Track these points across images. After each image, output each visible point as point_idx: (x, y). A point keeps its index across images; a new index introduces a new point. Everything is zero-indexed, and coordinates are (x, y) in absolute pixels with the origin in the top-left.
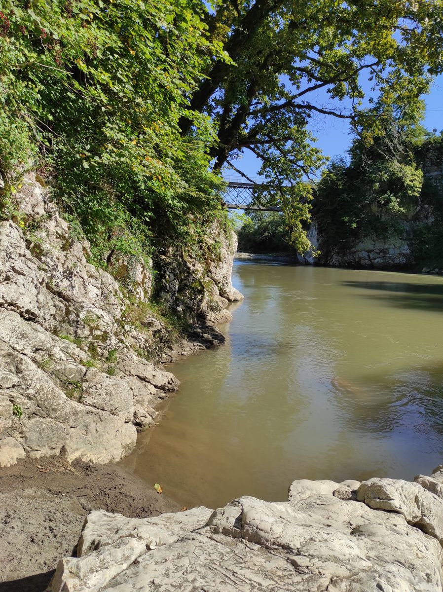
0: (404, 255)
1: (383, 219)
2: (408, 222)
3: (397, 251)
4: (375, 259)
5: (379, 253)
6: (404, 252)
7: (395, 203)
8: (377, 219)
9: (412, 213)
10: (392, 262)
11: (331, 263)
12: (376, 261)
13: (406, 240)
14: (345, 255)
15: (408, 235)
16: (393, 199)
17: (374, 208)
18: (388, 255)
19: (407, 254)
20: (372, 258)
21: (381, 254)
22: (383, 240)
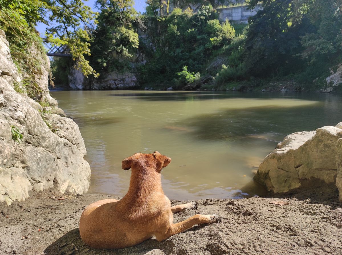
0: (134, 81)
1: (120, 61)
2: (133, 63)
3: (130, 80)
4: (119, 84)
5: (120, 81)
6: (133, 80)
7: (126, 51)
8: (117, 61)
9: (135, 58)
10: (128, 86)
11: (94, 88)
12: (119, 86)
13: (134, 73)
14: (101, 82)
15: (134, 70)
16: (125, 49)
17: (114, 54)
18: (125, 82)
19: (135, 81)
20: (117, 84)
21: (122, 81)
22: (122, 74)
